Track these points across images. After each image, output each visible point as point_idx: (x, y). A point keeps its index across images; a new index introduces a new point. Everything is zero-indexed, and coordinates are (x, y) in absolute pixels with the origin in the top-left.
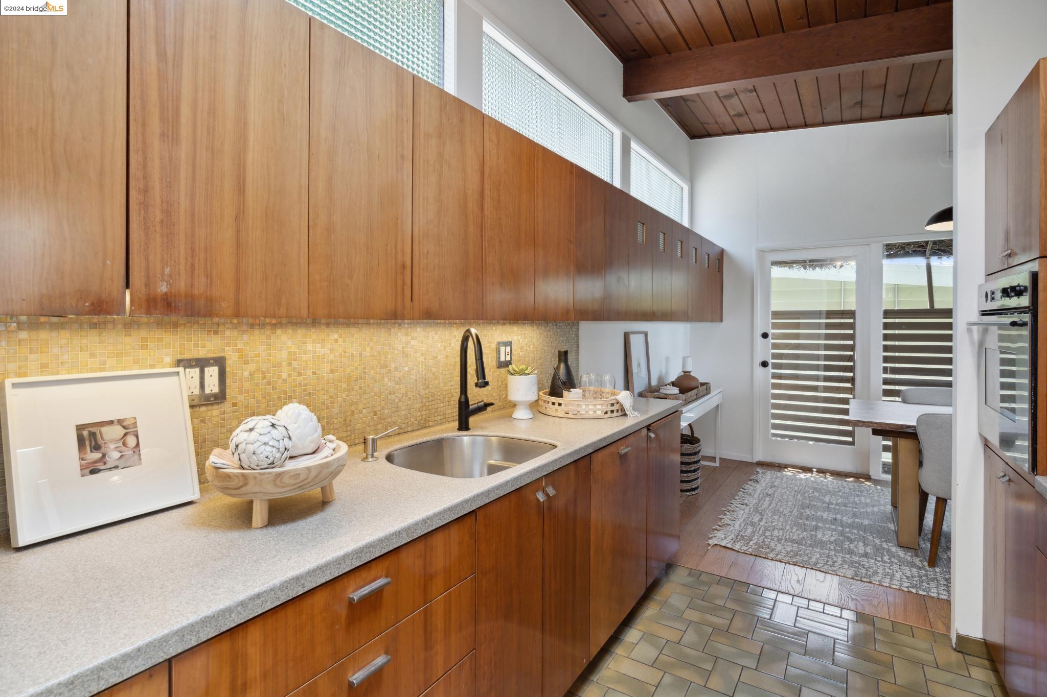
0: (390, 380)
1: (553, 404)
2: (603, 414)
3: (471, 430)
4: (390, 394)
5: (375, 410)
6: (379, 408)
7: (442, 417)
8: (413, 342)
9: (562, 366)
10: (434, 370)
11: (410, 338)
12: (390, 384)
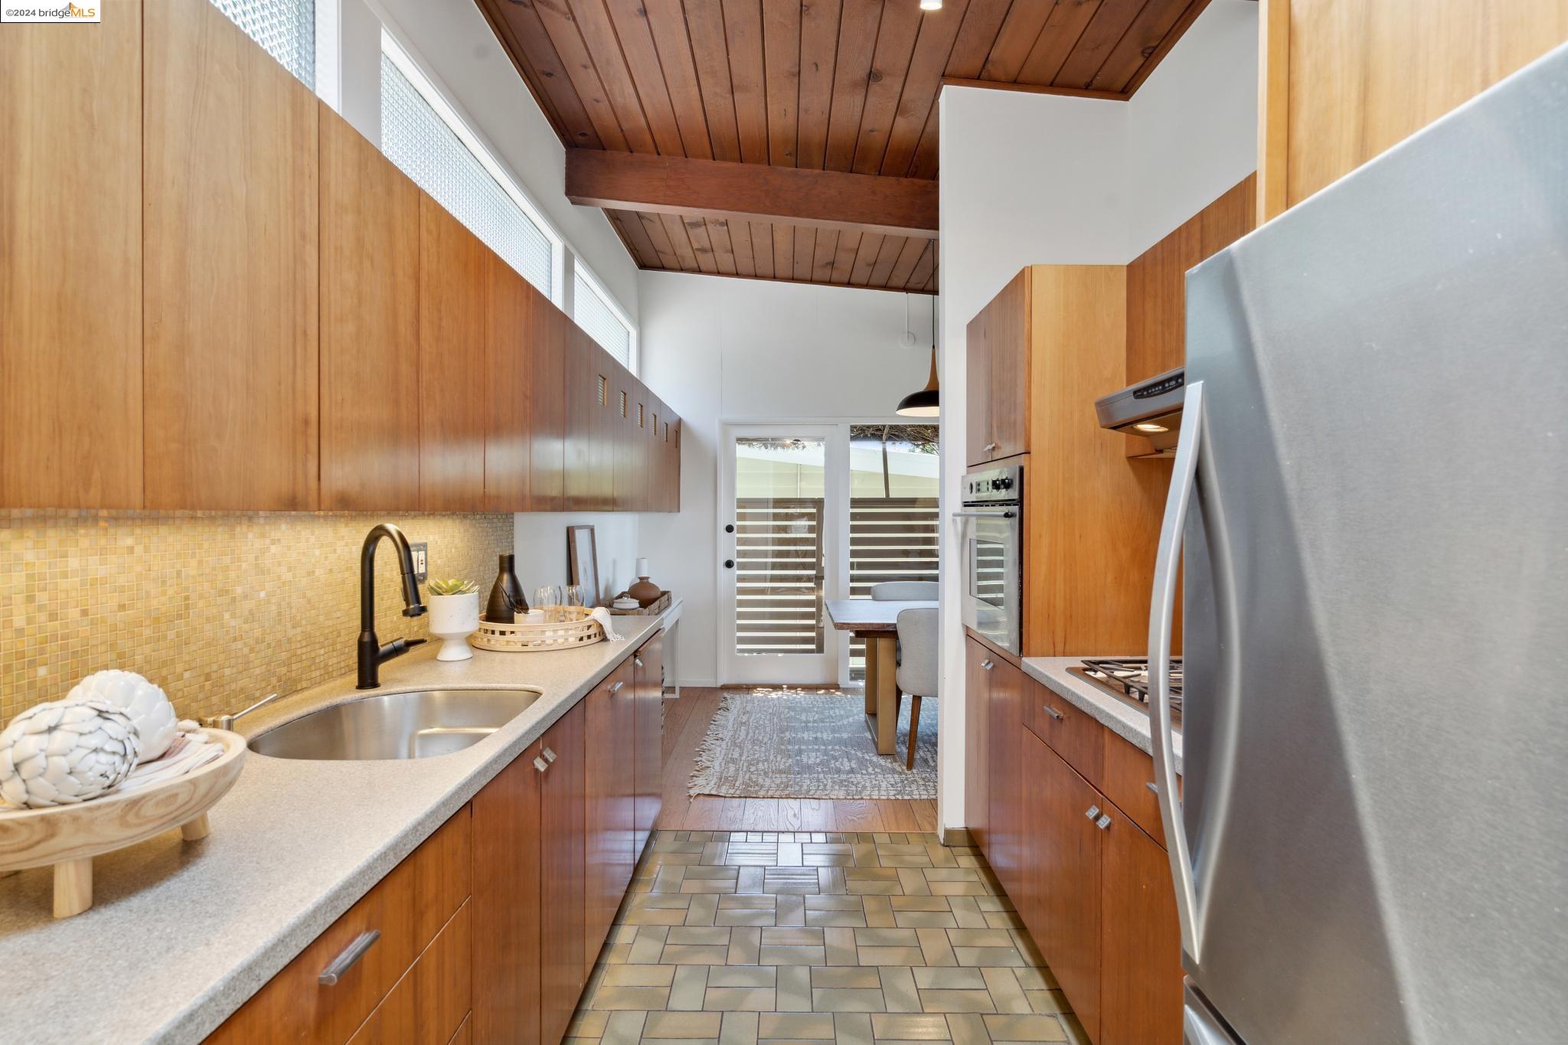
0: (233, 616)
1: (502, 633)
2: (578, 642)
3: (382, 686)
4: (235, 640)
5: (207, 670)
6: (215, 667)
7: (322, 672)
8: (273, 549)
9: (506, 577)
10: (309, 594)
11: (268, 541)
12: (233, 623)
